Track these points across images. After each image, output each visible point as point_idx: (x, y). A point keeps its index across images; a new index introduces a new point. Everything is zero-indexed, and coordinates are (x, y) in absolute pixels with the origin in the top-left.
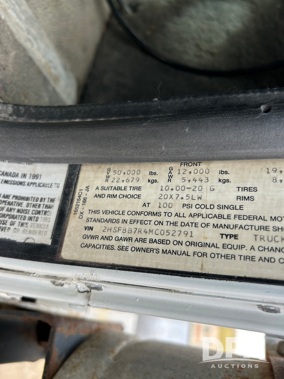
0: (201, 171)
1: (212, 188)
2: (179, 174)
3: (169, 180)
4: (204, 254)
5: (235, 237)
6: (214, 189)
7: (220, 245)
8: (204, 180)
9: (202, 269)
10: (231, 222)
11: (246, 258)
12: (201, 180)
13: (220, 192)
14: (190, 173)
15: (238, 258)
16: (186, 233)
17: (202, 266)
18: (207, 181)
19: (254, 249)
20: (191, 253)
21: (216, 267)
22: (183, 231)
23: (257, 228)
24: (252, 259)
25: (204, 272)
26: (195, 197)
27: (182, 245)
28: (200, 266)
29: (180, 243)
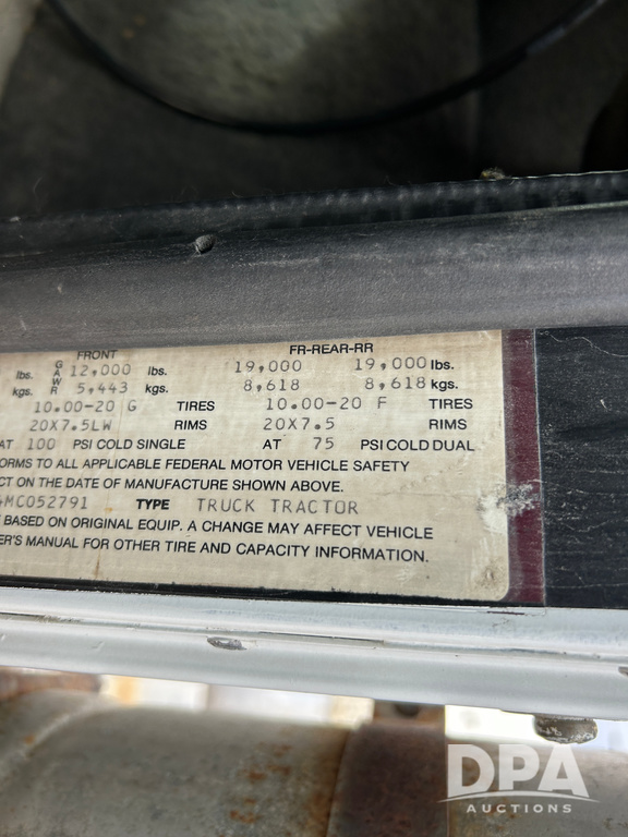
0: (115, 370)
1: (133, 404)
2: (73, 375)
3: (53, 390)
4: (103, 543)
5: (164, 504)
6: (135, 408)
7: (134, 523)
8: (119, 387)
9: (96, 573)
10: (160, 475)
11: (178, 546)
12: (114, 389)
13: (145, 412)
14: (95, 372)
15: (164, 546)
16: (74, 500)
17: (98, 567)
18: (123, 390)
19: (194, 527)
20: (79, 542)
21: (122, 568)
22: (69, 497)
23: (205, 486)
24: (189, 547)
25: (99, 579)
26: (99, 425)
27: (64, 525)
28: (93, 568)
29: (60, 522)
